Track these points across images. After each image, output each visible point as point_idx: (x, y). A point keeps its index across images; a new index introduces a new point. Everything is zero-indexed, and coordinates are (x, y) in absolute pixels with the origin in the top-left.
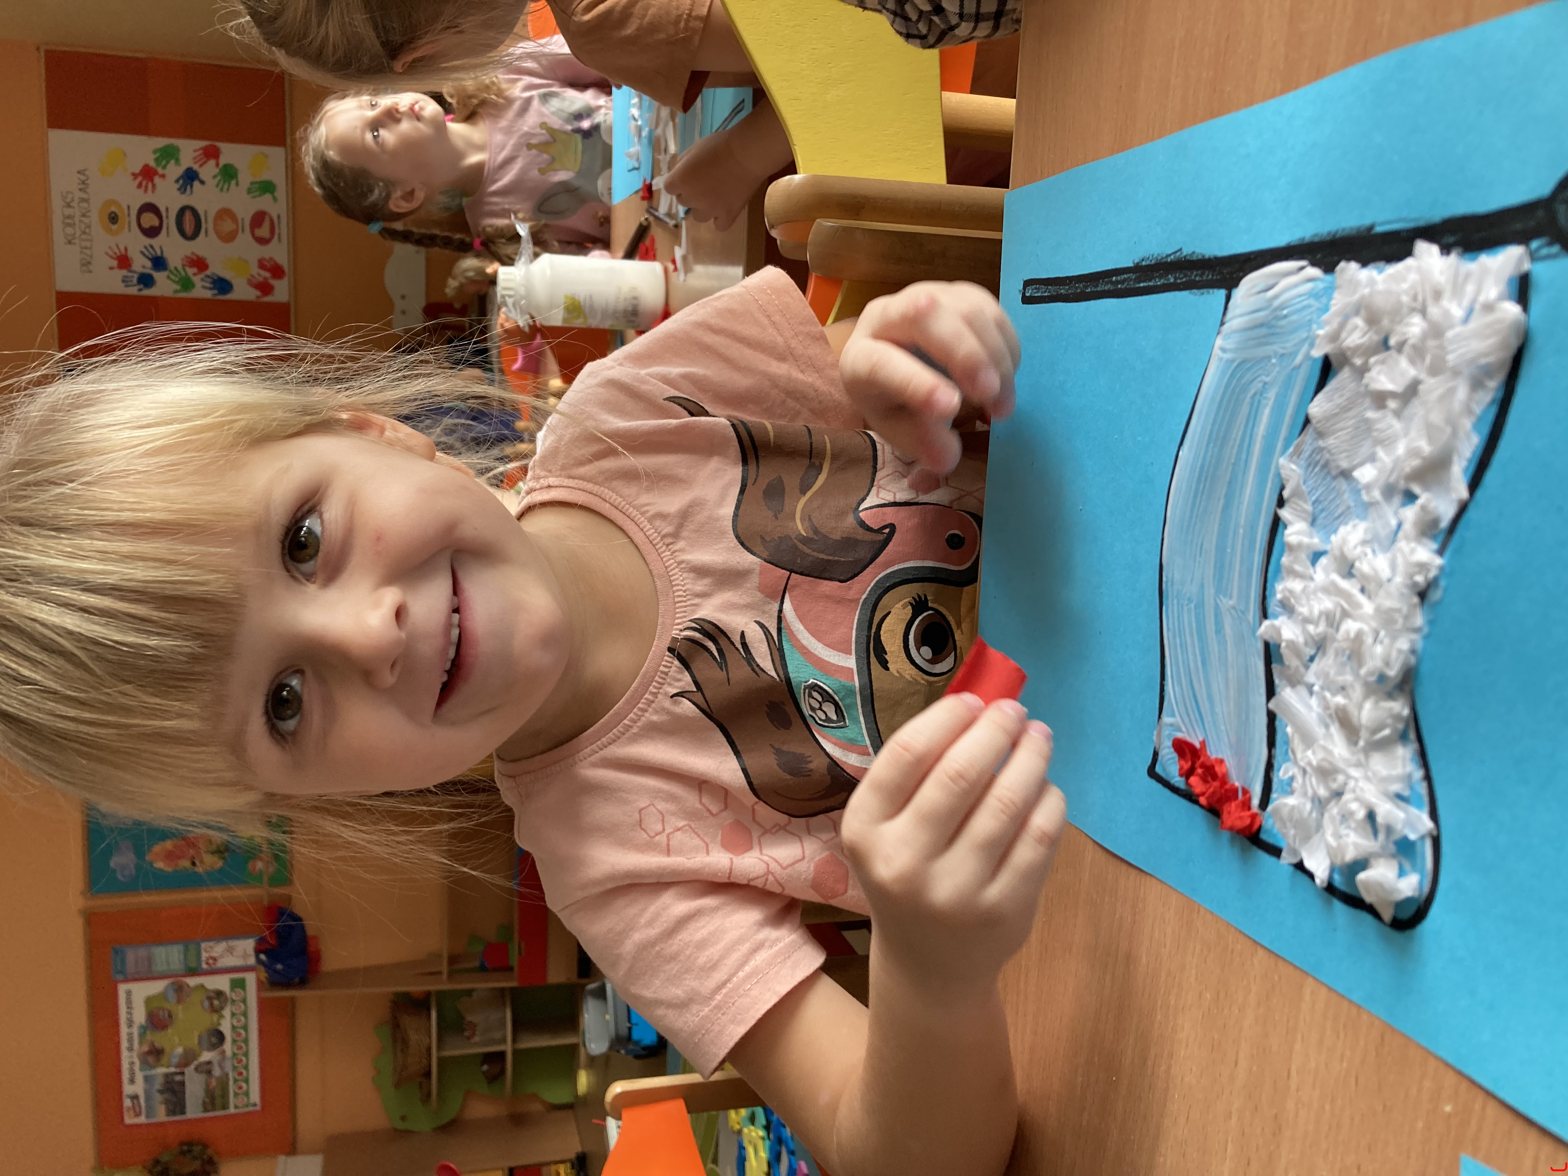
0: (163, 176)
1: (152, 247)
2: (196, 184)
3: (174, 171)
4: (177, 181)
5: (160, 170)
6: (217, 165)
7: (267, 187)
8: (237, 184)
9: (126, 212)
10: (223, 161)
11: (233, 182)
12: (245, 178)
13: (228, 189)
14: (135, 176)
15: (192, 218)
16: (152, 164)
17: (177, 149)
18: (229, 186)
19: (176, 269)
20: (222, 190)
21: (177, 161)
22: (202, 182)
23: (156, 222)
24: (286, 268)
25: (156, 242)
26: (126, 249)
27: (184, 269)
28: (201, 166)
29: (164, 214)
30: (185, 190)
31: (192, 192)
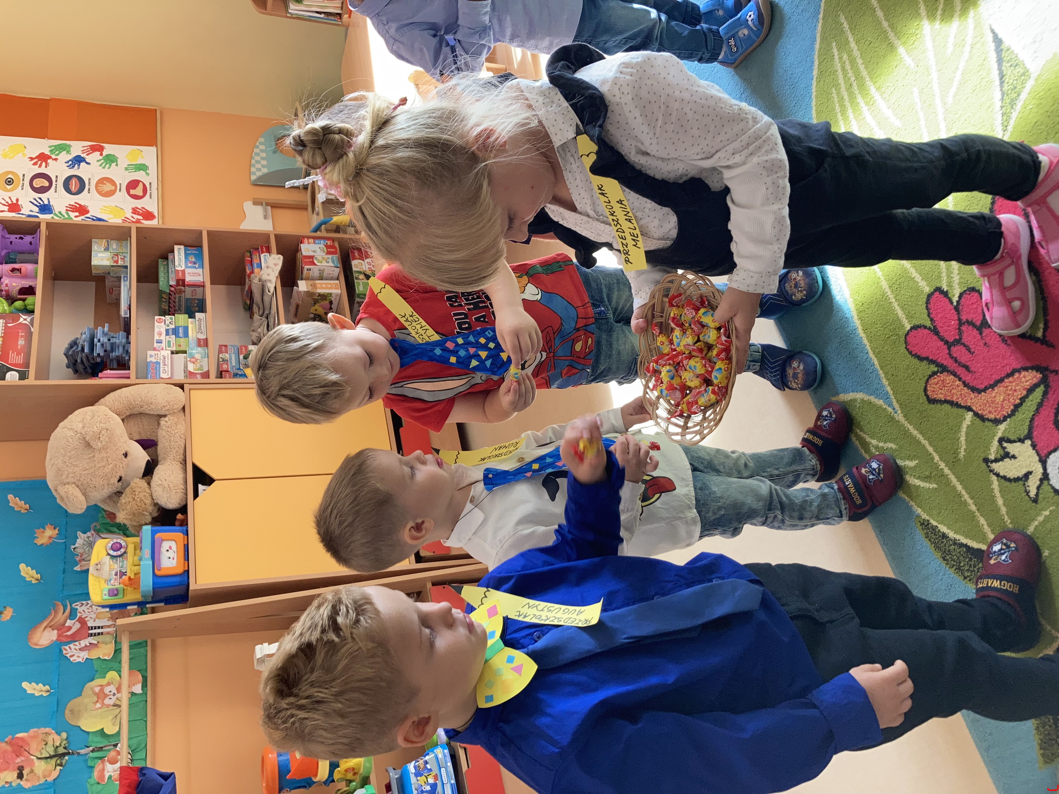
0: (56, 159)
1: (40, 199)
2: (83, 164)
3: (64, 157)
4: (67, 162)
5: (53, 157)
6: (101, 155)
7: (143, 167)
8: (117, 165)
9: (22, 179)
10: (105, 153)
11: (114, 164)
12: (123, 161)
13: (109, 168)
14: (32, 159)
15: (78, 182)
16: (47, 153)
17: (70, 146)
18: (110, 165)
19: (60, 213)
20: (104, 168)
21: (68, 152)
22: (88, 163)
23: (46, 184)
24: (156, 214)
25: (44, 196)
26: (17, 200)
27: (68, 214)
28: (88, 155)
29: (54, 180)
30: (73, 167)
31: (79, 168)
